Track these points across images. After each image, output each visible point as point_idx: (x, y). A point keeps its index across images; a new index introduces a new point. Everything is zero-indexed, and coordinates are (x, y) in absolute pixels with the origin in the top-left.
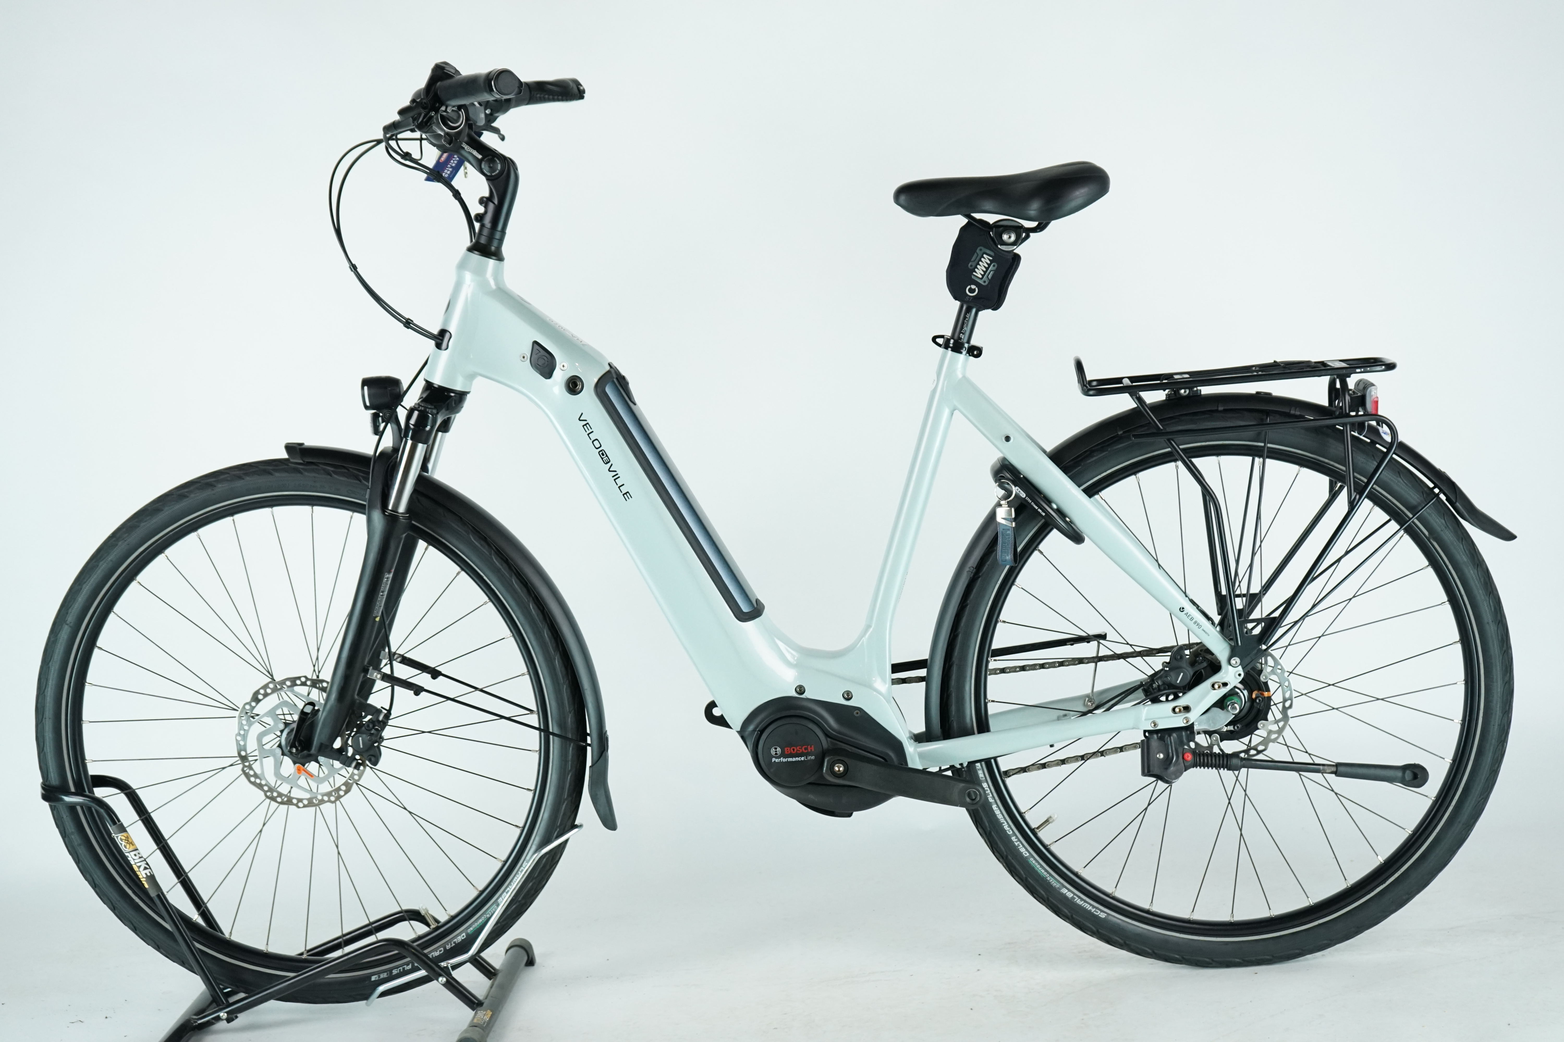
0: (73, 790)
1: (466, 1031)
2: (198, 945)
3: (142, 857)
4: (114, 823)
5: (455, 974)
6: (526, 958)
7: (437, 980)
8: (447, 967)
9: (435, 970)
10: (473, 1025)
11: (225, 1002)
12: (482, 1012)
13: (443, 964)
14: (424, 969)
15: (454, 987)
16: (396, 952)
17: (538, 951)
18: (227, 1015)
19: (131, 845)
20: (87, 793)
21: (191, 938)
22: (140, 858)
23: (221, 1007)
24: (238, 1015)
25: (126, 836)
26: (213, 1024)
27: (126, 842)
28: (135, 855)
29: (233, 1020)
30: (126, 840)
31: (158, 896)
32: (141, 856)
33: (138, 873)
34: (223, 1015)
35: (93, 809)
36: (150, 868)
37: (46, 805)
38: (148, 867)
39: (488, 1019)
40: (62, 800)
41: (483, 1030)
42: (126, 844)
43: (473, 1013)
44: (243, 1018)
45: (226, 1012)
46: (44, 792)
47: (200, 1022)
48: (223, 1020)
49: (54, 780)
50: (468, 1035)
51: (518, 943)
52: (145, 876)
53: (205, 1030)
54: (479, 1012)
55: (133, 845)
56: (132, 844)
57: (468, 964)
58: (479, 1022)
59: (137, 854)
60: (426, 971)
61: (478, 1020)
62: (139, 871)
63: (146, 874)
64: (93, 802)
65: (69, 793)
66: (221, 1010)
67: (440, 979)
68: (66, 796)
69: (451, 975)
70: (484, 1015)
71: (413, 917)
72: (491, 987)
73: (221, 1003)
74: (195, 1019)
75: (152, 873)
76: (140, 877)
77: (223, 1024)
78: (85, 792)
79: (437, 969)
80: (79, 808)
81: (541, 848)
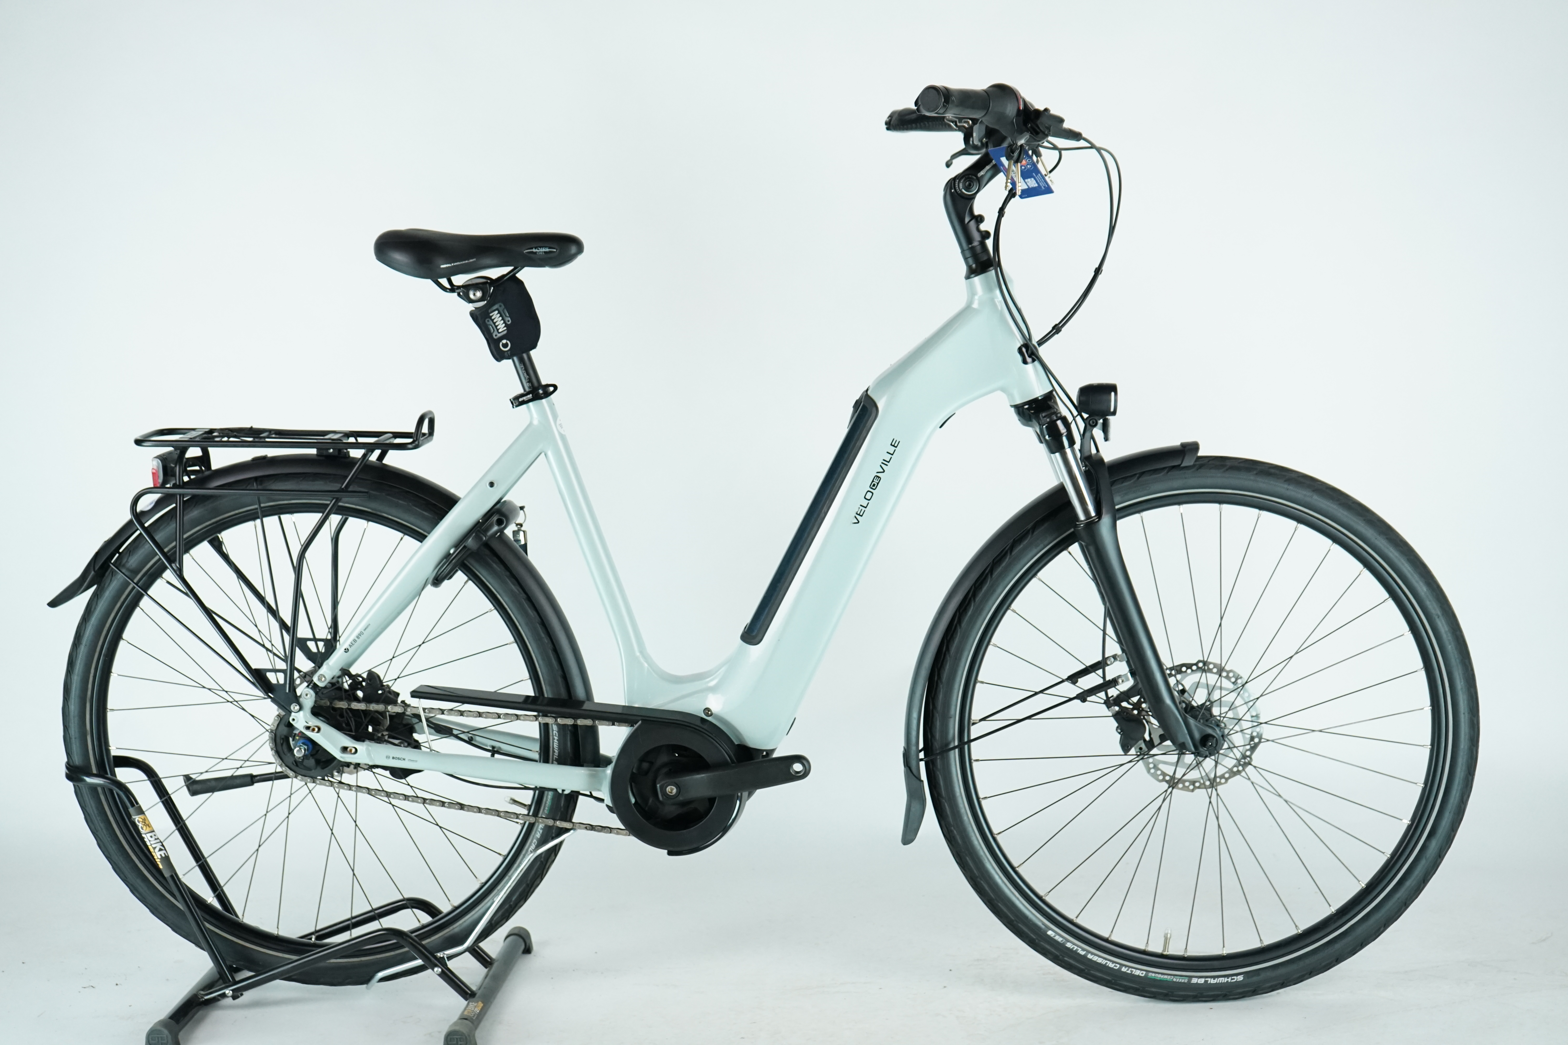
0: (95, 771)
1: (455, 1024)
2: (208, 925)
3: (158, 839)
4: (133, 805)
5: (450, 964)
6: (523, 947)
7: (433, 970)
8: (443, 958)
9: (431, 960)
10: (463, 1018)
11: (231, 980)
12: (473, 1003)
13: (440, 955)
14: (421, 959)
15: (449, 977)
16: (394, 941)
17: (535, 939)
18: (233, 993)
19: (148, 827)
20: (109, 776)
21: (201, 918)
22: (156, 839)
23: (227, 984)
24: (244, 993)
25: (143, 818)
26: (219, 1000)
27: (143, 823)
28: (151, 837)
29: (238, 997)
30: (143, 822)
31: (172, 876)
32: (156, 838)
33: (153, 854)
34: (228, 992)
35: (114, 792)
36: (165, 850)
37: (70, 785)
38: (163, 848)
39: (478, 1011)
40: (84, 781)
41: (472, 1023)
42: (143, 826)
43: (466, 1003)
44: (248, 996)
45: (232, 990)
46: (68, 772)
47: (206, 997)
48: (228, 997)
49: (77, 760)
50: (457, 1028)
51: (516, 932)
52: (160, 857)
53: (212, 1005)
54: (471, 1003)
55: (149, 827)
56: (148, 825)
57: (467, 954)
58: (469, 1014)
59: (153, 836)
60: (423, 961)
61: (468, 1012)
62: (155, 852)
63: (161, 855)
64: (113, 784)
65: (90, 775)
66: (226, 987)
67: (436, 969)
68: (88, 776)
69: (446, 965)
70: (476, 1007)
71: (415, 905)
72: (486, 977)
73: (227, 980)
74: (202, 994)
75: (167, 855)
76: (155, 857)
77: (229, 1001)
78: (107, 774)
79: (433, 959)
80: (99, 790)
81: (538, 846)
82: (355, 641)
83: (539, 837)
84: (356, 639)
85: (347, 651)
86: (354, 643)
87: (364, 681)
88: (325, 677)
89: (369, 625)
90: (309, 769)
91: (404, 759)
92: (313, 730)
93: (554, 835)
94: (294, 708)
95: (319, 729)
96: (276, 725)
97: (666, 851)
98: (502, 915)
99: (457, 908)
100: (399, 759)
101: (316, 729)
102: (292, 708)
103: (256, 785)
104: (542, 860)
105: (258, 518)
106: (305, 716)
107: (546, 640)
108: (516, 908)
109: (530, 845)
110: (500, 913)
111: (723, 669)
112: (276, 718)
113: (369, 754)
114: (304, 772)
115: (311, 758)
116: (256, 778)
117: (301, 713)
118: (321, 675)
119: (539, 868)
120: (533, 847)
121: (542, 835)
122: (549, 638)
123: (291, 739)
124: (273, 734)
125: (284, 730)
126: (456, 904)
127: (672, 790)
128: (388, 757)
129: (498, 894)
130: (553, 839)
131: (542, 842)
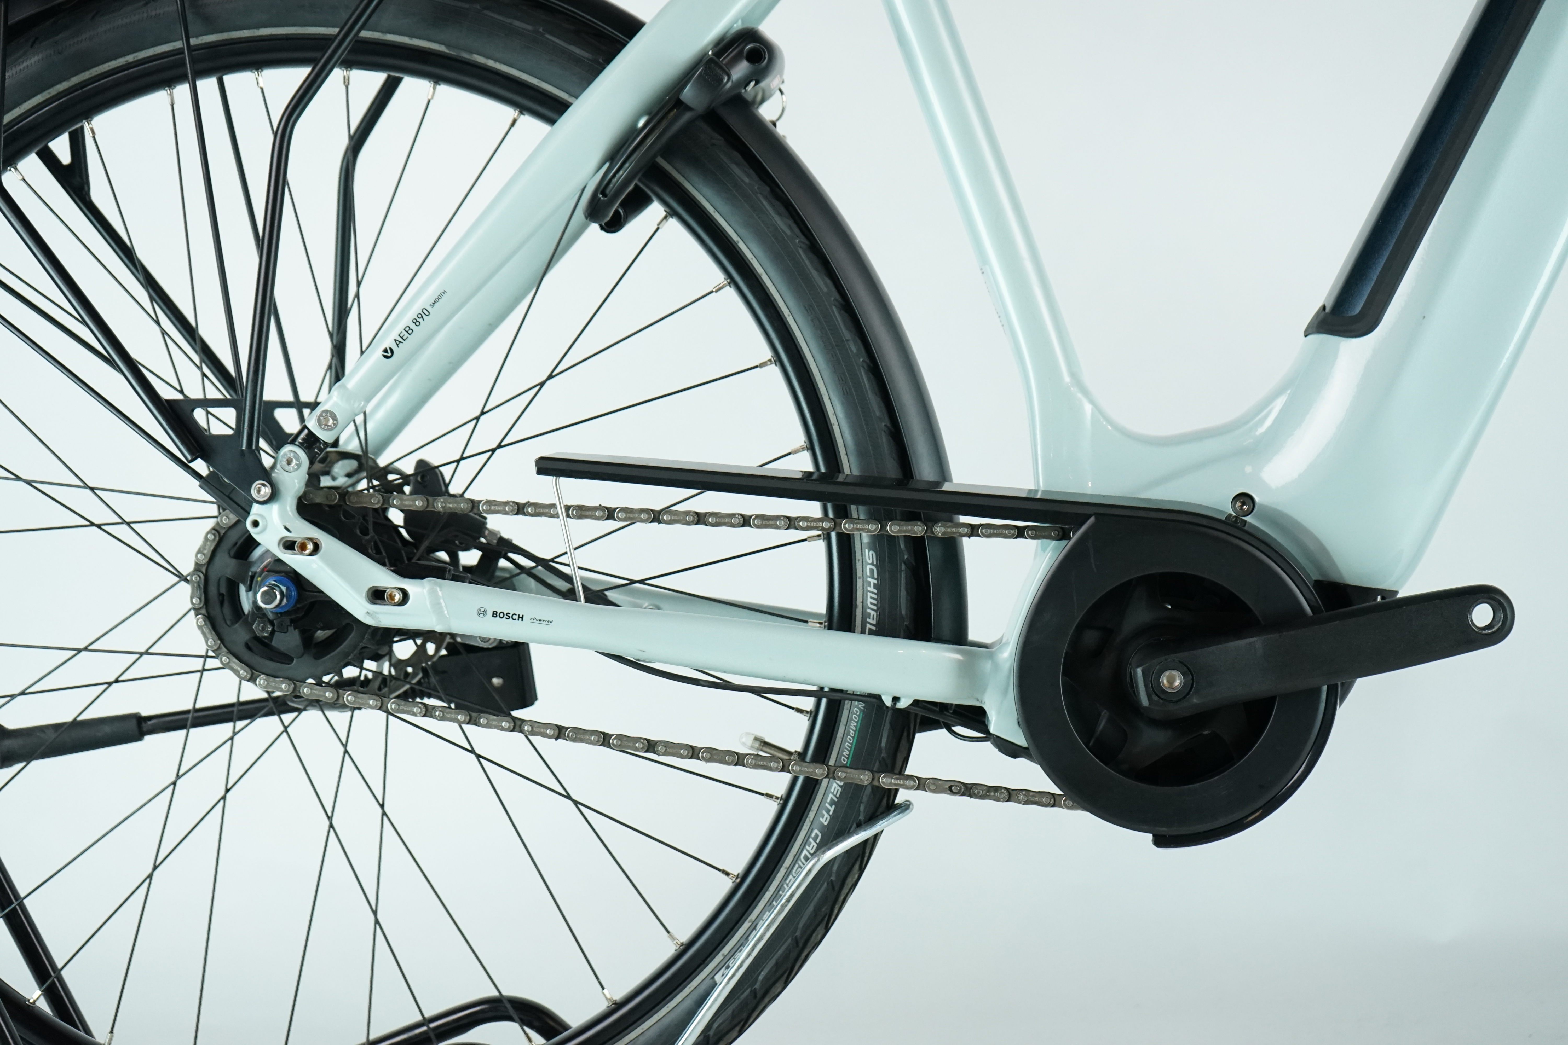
81: (826, 842)
82: (409, 330)
83: (826, 823)
84: (413, 326)
85: (389, 354)
86: (407, 335)
87: (408, 485)
88: (334, 418)
89: (445, 292)
90: (286, 658)
91: (521, 618)
92: (303, 547)
93: (861, 818)
94: (259, 491)
95: (317, 548)
96: (208, 552)
97: (1150, 836)
98: (733, 1016)
99: (618, 1006)
100: (508, 616)
101: (310, 547)
102: (253, 492)
103: (148, 738)
104: (833, 878)
105: (180, 78)
106: (283, 515)
107: (854, 347)
108: (766, 1000)
109: (805, 842)
110: (729, 1012)
111: (1279, 404)
112: (210, 537)
113: (437, 607)
114: (272, 665)
115: (291, 629)
116: (150, 723)
117: (274, 507)
118: (326, 411)
119: (824, 900)
120: (813, 845)
121: (833, 818)
122: (860, 343)
123: (242, 589)
124: (202, 575)
125: (226, 565)
126: (619, 996)
127: (1171, 681)
128: (482, 612)
129: (725, 965)
130: (860, 826)
131: (832, 836)
